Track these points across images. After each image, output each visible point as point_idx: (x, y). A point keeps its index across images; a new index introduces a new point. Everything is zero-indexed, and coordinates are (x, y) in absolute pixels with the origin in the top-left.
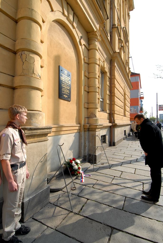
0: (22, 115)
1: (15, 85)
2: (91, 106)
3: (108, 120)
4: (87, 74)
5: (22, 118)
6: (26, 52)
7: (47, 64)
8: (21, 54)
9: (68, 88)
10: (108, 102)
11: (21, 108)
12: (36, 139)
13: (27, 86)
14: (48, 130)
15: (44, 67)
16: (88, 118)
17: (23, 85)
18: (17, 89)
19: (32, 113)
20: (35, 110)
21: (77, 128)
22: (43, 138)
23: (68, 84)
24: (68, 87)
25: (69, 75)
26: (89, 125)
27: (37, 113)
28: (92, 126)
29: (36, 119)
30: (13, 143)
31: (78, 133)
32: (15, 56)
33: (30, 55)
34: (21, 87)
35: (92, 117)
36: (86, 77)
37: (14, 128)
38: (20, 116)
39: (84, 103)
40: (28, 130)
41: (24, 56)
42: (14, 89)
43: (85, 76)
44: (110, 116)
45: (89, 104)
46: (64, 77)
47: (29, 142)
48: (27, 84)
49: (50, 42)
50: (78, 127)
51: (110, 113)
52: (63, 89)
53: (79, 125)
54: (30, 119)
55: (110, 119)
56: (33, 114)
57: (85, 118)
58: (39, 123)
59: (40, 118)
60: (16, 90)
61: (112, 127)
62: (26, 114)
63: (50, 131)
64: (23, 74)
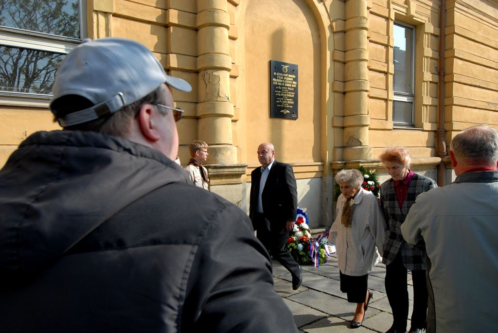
0: (201, 152)
1: (198, 115)
2: (350, 121)
3: (430, 150)
4: (339, 56)
5: (202, 154)
6: (209, 71)
7: (244, 69)
8: (203, 75)
9: (290, 96)
10: (427, 100)
11: (201, 144)
12: (224, 180)
13: (211, 114)
14: (240, 169)
15: (238, 76)
16: (343, 147)
17: (207, 113)
18: (201, 118)
19: (217, 148)
20: (222, 143)
21: (317, 169)
22: (234, 180)
23: (291, 87)
24: (290, 93)
25: (294, 71)
26: (344, 162)
27: (224, 148)
28: (349, 163)
29: (223, 154)
30: (193, 180)
31: (318, 180)
32: (198, 76)
33: (214, 74)
34: (205, 116)
35: (350, 146)
36: (338, 61)
37: (195, 165)
38: (199, 152)
39: (333, 118)
40: (212, 168)
41: (207, 76)
42: (197, 118)
43: (334, 60)
44: (438, 137)
45: (345, 118)
46: (282, 78)
47: (213, 184)
48: (211, 112)
49: (252, 27)
50: (317, 167)
51: (438, 129)
52: (278, 100)
53: (320, 163)
54: (215, 155)
55: (437, 146)
56: (219, 149)
57: (334, 149)
58: (227, 160)
59: (229, 153)
60: (200, 120)
61: (442, 167)
62: (206, 150)
63: (243, 170)
64: (206, 100)
